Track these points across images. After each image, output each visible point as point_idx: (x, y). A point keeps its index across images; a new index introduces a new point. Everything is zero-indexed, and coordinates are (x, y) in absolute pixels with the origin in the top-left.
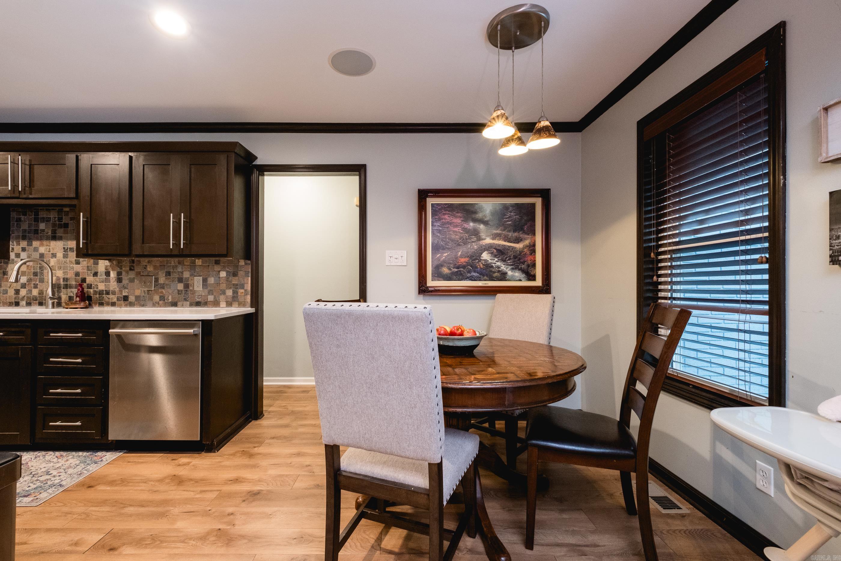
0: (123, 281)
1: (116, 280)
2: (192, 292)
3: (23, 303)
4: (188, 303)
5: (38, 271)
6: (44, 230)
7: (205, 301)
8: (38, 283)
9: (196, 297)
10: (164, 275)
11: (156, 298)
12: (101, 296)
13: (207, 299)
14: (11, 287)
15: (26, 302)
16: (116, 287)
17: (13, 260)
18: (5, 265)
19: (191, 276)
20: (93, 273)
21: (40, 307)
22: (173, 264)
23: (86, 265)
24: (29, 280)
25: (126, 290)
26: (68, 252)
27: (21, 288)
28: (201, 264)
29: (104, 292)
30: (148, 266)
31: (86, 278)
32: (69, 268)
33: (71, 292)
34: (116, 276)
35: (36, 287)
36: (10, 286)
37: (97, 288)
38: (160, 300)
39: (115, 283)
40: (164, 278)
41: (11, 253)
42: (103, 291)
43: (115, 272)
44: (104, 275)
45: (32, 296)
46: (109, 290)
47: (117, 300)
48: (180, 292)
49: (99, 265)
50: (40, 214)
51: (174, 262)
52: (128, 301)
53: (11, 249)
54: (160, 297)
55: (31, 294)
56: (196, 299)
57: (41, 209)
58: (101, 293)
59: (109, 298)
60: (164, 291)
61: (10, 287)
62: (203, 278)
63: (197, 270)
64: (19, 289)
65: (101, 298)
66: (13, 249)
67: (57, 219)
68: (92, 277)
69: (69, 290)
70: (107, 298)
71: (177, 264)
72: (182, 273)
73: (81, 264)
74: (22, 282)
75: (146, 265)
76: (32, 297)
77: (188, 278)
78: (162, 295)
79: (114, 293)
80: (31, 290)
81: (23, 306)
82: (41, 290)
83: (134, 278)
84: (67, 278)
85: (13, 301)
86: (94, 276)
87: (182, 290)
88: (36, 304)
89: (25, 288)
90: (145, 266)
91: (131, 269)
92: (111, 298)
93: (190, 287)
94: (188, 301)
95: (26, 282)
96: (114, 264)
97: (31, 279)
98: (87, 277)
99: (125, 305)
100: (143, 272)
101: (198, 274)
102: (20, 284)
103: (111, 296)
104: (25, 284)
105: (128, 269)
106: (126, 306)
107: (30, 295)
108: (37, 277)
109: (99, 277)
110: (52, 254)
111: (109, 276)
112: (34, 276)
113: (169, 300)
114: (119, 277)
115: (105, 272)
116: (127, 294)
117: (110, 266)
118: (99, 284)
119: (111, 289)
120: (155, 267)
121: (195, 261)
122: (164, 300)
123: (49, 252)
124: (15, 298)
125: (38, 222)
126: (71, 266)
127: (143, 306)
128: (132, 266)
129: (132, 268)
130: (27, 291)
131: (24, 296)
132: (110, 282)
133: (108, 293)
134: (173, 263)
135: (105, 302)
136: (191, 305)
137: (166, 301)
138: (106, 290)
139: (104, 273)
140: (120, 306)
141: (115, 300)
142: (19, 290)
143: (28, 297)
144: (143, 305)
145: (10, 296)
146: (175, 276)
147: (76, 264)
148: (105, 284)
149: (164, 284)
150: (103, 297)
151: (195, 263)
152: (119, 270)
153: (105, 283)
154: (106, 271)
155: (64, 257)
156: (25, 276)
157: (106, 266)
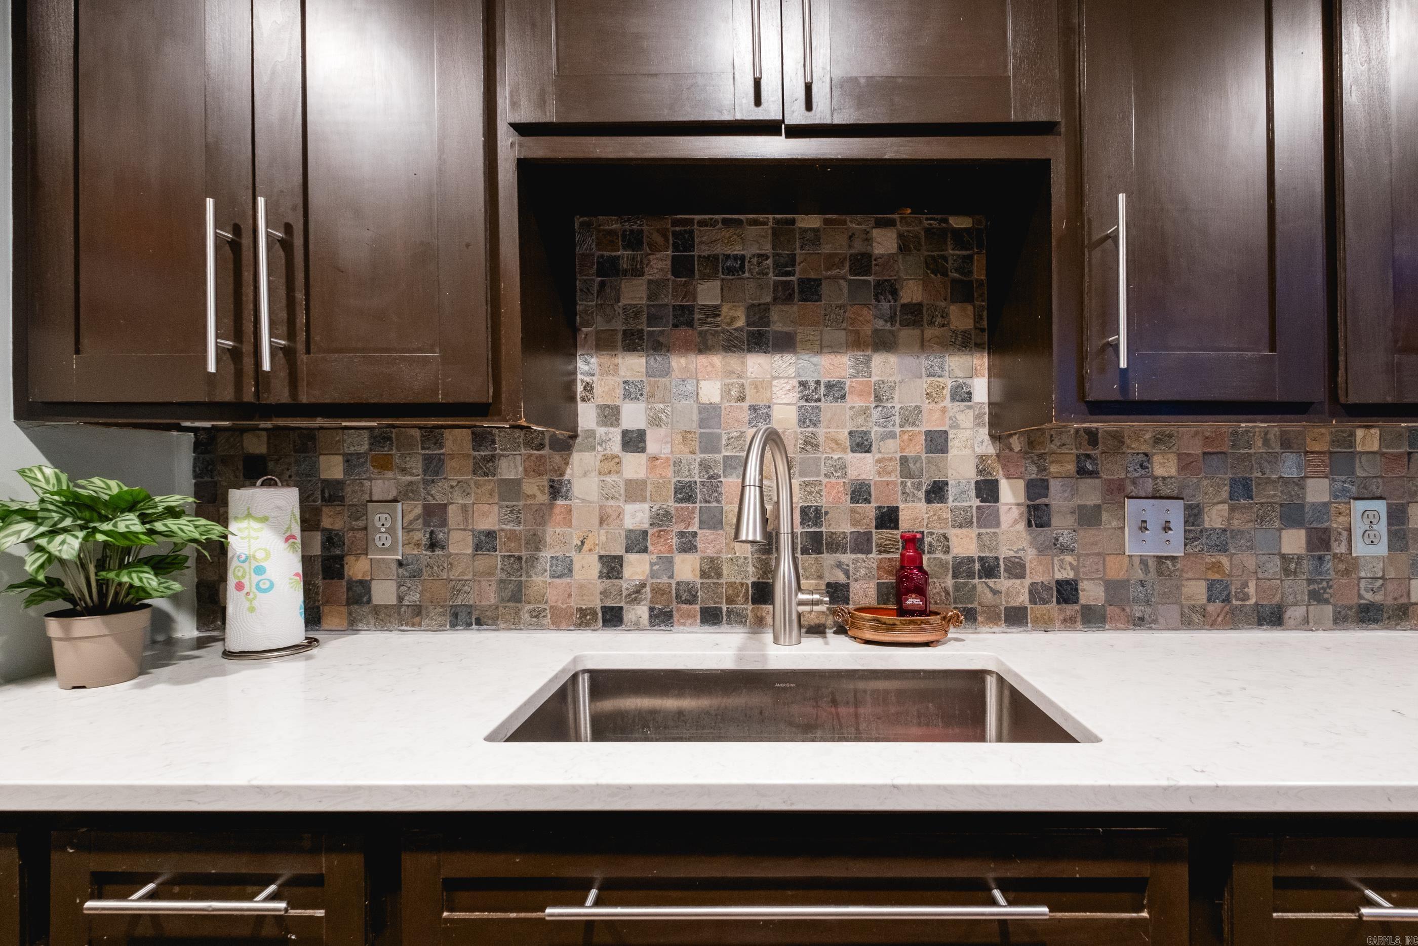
0: (1055, 521)
1: (1021, 514)
2: (1342, 567)
3: (639, 613)
4: (1330, 609)
5: (698, 480)
6: (717, 307)
7: (1403, 600)
8: (695, 528)
9: (1363, 584)
10: (1225, 494)
11: (1196, 591)
12: (966, 584)
13: (1409, 594)
14: (586, 547)
15: (652, 609)
16: (1025, 544)
17: (591, 433)
18: (557, 458)
19: (1336, 497)
20: (925, 488)
21: (706, 628)
22: (1258, 447)
23: (898, 456)
24: (661, 519)
25: (1069, 558)
26: (819, 400)
27: (627, 552)
28: (1375, 448)
29: (977, 566)
30: (1157, 459)
31: (897, 507)
32: (824, 470)
33: (839, 565)
34: (1022, 498)
35: (688, 545)
36: (583, 543)
37: (947, 550)
38: (1209, 600)
39: (1021, 526)
40: (1226, 506)
41: (581, 407)
42: (971, 560)
43: (1021, 484)
44: (973, 493)
45: (673, 582)
46: (997, 558)
47: (1033, 601)
48: (1293, 566)
49: (950, 455)
50: (701, 243)
51: (1266, 442)
52: (1076, 602)
53: (580, 388)
54: (1211, 586)
55: (671, 577)
56: (1363, 592)
57: (701, 223)
58: (962, 568)
59: (995, 592)
60: (1225, 560)
61: (580, 548)
62: (1389, 506)
63: (1359, 472)
64: (620, 554)
65: (963, 594)
66: (588, 387)
67: (770, 262)
68: (923, 505)
69: (828, 559)
70: (987, 591)
71: (1278, 449)
72: (1300, 483)
73: (874, 448)
74: (631, 527)
75: (1146, 455)
76: (674, 586)
77: (1325, 504)
78: (1217, 577)
79: (1017, 569)
80: (670, 561)
81: (637, 627)
82: (712, 560)
83: (1098, 507)
84: (817, 510)
85: (597, 604)
86: (929, 501)
87: (1300, 558)
88: (689, 616)
89: (645, 550)
90: (1141, 457)
91: (1082, 472)
92: (1003, 589)
93: (1334, 545)
94: (1327, 602)
95: (646, 526)
96: (1011, 450)
97: (667, 514)
98: (902, 506)
99: (1065, 620)
100: (1134, 482)
101: (1365, 488)
102: (623, 534)
103: (1004, 583)
104: (645, 533)
105: (1071, 468)
106: (1069, 623)
107: (665, 580)
108: (691, 506)
109: (951, 503)
110: (754, 409)
111: (996, 500)
112: (681, 501)
113: (1246, 597)
114: (1038, 502)
115: (977, 483)
116: (1071, 575)
117: (998, 456)
118: (954, 534)
119: (1005, 552)
120: (1186, 463)
121: (1352, 434)
122: (1227, 600)
123: (742, 399)
124: (605, 593)
125: (690, 273)
126: (836, 457)
127: (1139, 623)
128: (1088, 456)
129: (1089, 467)
130: (652, 564)
131: (643, 585)
132: (998, 524)
133: (989, 569)
134: (1260, 443)
135: (979, 609)
136: (1341, 620)
137: (1234, 602)
138: (981, 559)
139: (973, 485)
140: (1045, 625)
141: (1023, 598)
142: (620, 559)
143: (658, 591)
144: (1142, 619)
145: (581, 586)
146: (1269, 496)
147: (852, 451)
148: (979, 534)
149: (1225, 530)
150: (974, 587)
151: (1352, 444)
152: (1033, 472)
153: (979, 527)
154: (980, 478)
155: (802, 422)
156: (643, 500)
157: (982, 458)
